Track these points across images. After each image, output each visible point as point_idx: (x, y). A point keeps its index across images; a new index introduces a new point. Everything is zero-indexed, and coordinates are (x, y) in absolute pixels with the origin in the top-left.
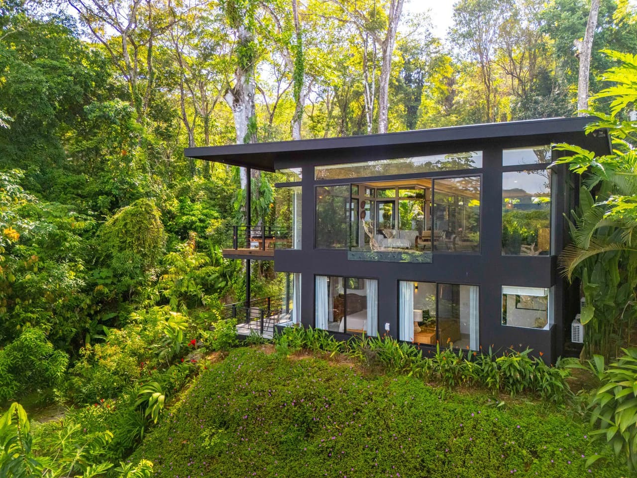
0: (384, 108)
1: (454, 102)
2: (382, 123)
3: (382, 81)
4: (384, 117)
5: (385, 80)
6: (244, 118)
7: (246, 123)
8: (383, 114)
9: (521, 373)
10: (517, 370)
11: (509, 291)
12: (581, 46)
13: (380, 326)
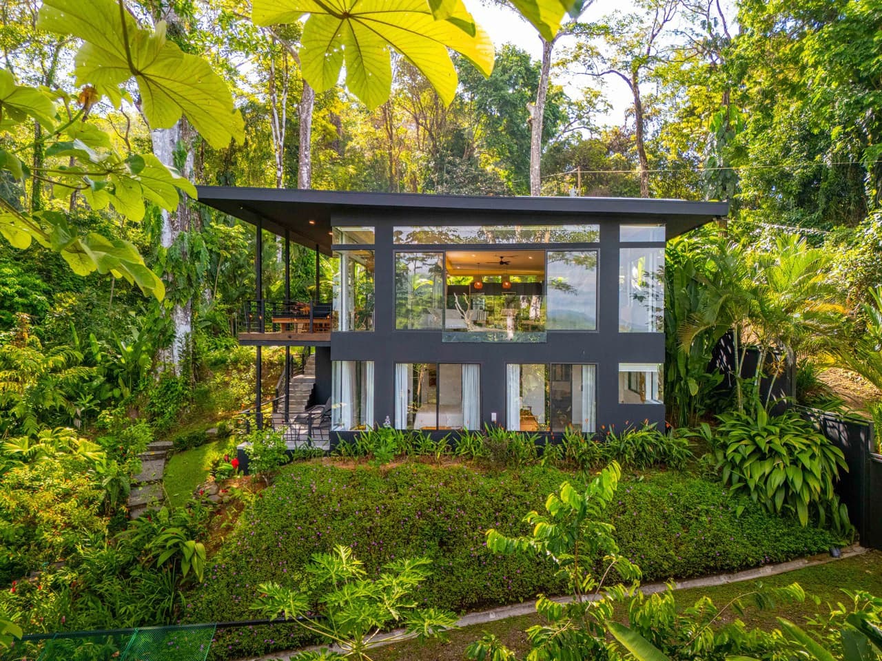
0: (306, 149)
1: (347, 148)
2: (305, 169)
3: (303, 111)
4: (307, 161)
5: (308, 112)
6: (167, 140)
7: (171, 149)
8: (306, 156)
9: (655, 446)
10: (650, 443)
11: (624, 368)
12: (535, 111)
13: (484, 417)
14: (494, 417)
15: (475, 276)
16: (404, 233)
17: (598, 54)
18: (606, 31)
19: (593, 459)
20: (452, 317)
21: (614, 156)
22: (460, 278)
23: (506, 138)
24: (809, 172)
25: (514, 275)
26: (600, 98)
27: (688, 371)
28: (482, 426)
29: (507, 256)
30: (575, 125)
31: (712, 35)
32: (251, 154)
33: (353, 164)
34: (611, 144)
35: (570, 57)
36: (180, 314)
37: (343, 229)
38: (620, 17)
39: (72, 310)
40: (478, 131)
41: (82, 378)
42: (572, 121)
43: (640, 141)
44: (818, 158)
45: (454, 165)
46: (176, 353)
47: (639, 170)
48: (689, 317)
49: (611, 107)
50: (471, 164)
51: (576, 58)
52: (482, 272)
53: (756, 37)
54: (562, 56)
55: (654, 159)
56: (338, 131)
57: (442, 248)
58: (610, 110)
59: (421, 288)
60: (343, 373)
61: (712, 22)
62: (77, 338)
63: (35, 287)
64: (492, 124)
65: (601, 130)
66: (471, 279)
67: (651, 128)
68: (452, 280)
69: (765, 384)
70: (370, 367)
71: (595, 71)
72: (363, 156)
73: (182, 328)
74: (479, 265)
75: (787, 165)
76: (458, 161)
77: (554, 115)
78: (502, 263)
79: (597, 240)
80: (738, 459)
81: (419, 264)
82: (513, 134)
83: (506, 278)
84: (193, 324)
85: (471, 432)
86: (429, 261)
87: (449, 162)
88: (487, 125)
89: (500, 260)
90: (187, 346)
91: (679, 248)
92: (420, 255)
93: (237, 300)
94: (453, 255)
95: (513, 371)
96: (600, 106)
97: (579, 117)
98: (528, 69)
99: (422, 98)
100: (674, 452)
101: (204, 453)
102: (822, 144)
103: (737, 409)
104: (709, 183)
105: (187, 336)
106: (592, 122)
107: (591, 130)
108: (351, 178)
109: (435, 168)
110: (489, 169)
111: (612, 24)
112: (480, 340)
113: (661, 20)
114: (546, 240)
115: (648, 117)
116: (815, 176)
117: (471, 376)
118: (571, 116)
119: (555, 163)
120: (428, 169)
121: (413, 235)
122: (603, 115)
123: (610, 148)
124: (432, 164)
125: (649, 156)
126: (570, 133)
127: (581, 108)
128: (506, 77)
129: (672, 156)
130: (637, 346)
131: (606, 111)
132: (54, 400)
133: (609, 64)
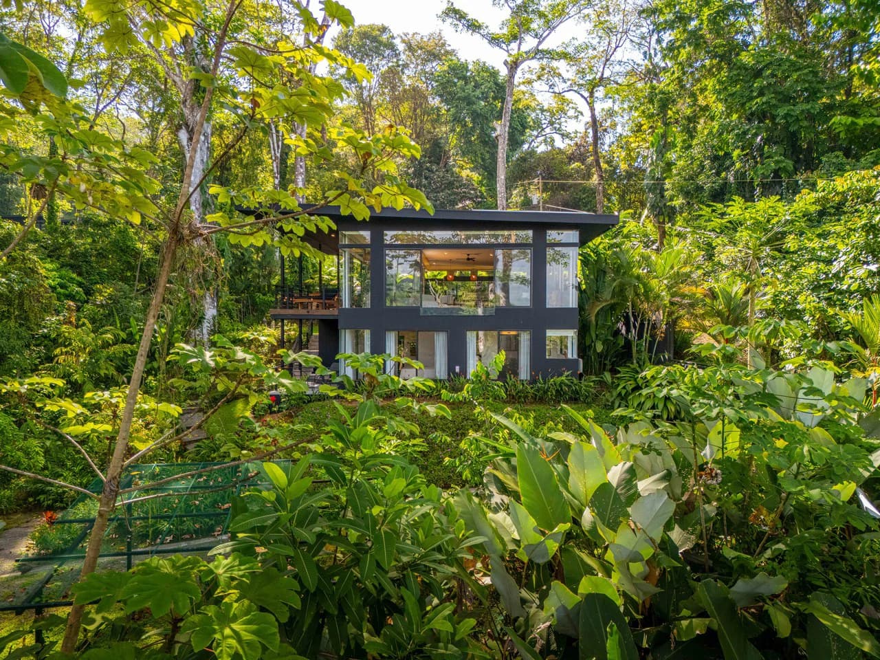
0: (301, 160)
2: (300, 178)
4: (301, 170)
6: (199, 160)
7: (201, 167)
8: (301, 167)
9: (569, 386)
10: (567, 385)
11: (551, 333)
12: (500, 129)
13: (450, 369)
14: (457, 369)
15: (448, 271)
16: (389, 235)
17: (560, 75)
18: (564, 56)
19: (526, 397)
20: (428, 300)
21: (575, 165)
22: (436, 273)
23: (479, 148)
24: (716, 186)
25: (482, 270)
26: (571, 105)
27: (597, 336)
28: (449, 375)
29: (473, 253)
30: (548, 130)
31: (652, 64)
32: (245, 162)
33: (337, 168)
34: (573, 154)
35: (534, 77)
36: (209, 300)
37: (347, 233)
38: (577, 43)
39: (110, 299)
40: (453, 140)
41: (125, 353)
42: (544, 126)
43: (596, 152)
44: (723, 175)
45: (431, 171)
46: (205, 331)
47: (595, 179)
48: (597, 297)
49: (582, 114)
50: (447, 171)
51: (539, 78)
52: (453, 268)
53: (676, 75)
54: (528, 76)
55: (608, 168)
56: (323, 137)
57: (421, 247)
58: (580, 117)
59: (403, 281)
60: (347, 339)
61: (652, 52)
62: (118, 322)
63: (71, 280)
64: (466, 134)
65: (572, 135)
66: (445, 274)
67: (608, 139)
68: (429, 274)
69: (651, 344)
70: (367, 334)
71: (556, 90)
72: (347, 161)
73: (211, 312)
74: (450, 261)
75: (701, 179)
76: (434, 168)
77: (522, 125)
78: (468, 259)
79: (530, 241)
80: (623, 392)
81: (401, 260)
82: (485, 143)
83: (474, 272)
84: (218, 308)
85: (440, 380)
86: (410, 258)
87: (427, 169)
88: (461, 136)
89: (466, 257)
90: (214, 326)
91: (601, 247)
92: (402, 253)
93: (243, 292)
94: (430, 253)
95: (471, 336)
96: (571, 113)
97: (551, 123)
98: (496, 84)
99: (401, 109)
100: (583, 392)
101: (235, 406)
102: (728, 163)
103: (632, 363)
104: (649, 191)
105: (214, 318)
106: (563, 128)
107: (563, 135)
108: (336, 182)
109: (414, 173)
110: (465, 173)
111: (570, 50)
112: (447, 314)
113: (613, 45)
114: (512, 241)
115: (605, 130)
116: (721, 189)
117: (440, 341)
118: (543, 122)
119: (523, 171)
120: (407, 174)
121: (395, 236)
122: (574, 121)
123: (571, 158)
124: (411, 171)
125: (604, 166)
126: (543, 138)
127: (553, 114)
128: (478, 92)
129: (623, 166)
130: (559, 318)
131: (577, 117)
132: (107, 369)
133: (569, 83)
